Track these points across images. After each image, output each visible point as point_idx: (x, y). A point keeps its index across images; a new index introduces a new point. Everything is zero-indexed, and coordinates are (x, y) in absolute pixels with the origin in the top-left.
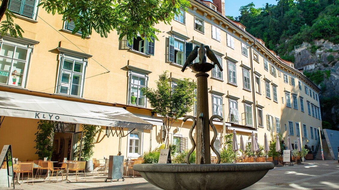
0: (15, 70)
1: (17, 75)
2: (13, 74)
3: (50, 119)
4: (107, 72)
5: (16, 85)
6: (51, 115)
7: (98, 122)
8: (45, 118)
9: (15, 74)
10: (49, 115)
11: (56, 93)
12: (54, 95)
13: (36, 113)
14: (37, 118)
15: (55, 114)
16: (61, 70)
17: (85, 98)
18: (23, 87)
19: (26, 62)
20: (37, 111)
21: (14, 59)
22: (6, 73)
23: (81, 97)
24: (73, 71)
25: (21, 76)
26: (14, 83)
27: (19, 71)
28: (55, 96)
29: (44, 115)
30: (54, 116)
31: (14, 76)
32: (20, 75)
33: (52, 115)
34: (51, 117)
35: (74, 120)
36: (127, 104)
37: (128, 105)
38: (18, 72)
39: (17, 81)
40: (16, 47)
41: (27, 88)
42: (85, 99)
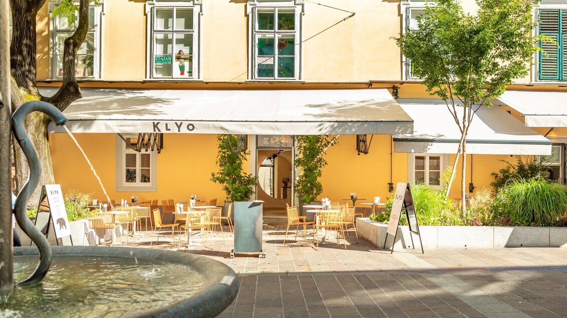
0: (180, 51)
1: (185, 59)
2: (178, 58)
3: (179, 131)
4: (350, 17)
5: (186, 75)
6: (179, 123)
7: (272, 128)
8: (169, 130)
9: (182, 57)
10: (176, 123)
11: (250, 79)
12: (246, 83)
13: (154, 123)
14: (157, 131)
15: (186, 120)
16: (254, 33)
17: (307, 79)
18: (195, 77)
19: (193, 31)
20: (154, 120)
21: (176, 32)
22: (168, 58)
23: (297, 80)
24: (277, 30)
25: (190, 59)
26: (182, 73)
27: (186, 50)
28: (249, 85)
29: (166, 124)
30: (185, 124)
31: (181, 60)
32: (188, 57)
33: (181, 123)
34: (179, 127)
35: (222, 128)
36: (402, 79)
37: (404, 79)
38: (184, 53)
39: (187, 69)
40: (175, 8)
41: (201, 79)
42: (306, 81)
